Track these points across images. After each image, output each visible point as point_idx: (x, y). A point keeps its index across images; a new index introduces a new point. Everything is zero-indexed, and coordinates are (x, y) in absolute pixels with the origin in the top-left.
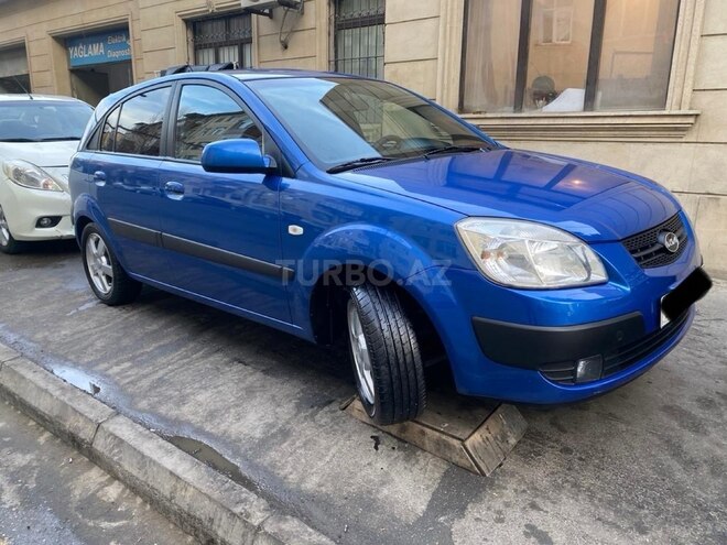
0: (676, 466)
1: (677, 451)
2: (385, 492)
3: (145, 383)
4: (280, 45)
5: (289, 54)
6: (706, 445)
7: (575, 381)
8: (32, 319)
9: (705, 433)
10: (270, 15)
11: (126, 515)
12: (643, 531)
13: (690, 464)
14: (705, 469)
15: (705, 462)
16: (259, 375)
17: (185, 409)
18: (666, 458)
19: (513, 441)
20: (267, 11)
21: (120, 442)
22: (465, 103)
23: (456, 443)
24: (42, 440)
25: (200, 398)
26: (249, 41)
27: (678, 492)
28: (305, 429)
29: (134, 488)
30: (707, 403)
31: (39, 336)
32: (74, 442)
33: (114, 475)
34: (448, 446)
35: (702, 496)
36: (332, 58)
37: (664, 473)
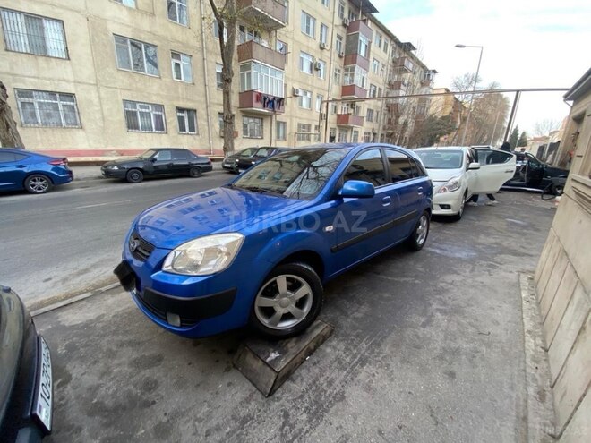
0: (126, 338)
1: (131, 343)
6: (124, 359)
9: (130, 365)
12: (114, 316)
13: (121, 345)
14: (114, 349)
15: (117, 351)
18: (132, 337)
27: (115, 333)
30: (150, 386)
35: (106, 339)
37: (126, 332)
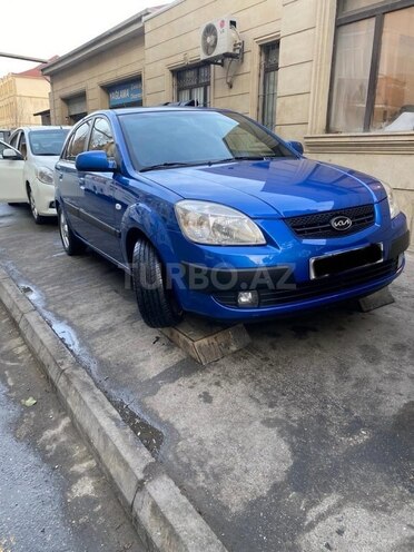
0: (333, 378)
1: (342, 370)
2: (141, 364)
3: (60, 297)
4: (227, 86)
5: (233, 92)
6: (369, 370)
7: (237, 305)
8: (27, 259)
9: (377, 363)
10: (222, 64)
11: (20, 361)
12: (272, 406)
13: (345, 378)
14: (352, 383)
15: (357, 379)
16: (121, 299)
17: (71, 312)
18: (330, 373)
19: (234, 348)
20: (220, 61)
21: (28, 324)
22: (332, 126)
23: (190, 342)
24: (4, 321)
25: (81, 307)
26: (209, 84)
27: (318, 391)
28: (125, 329)
29: (30, 350)
31: (24, 269)
32: (14, 324)
33: (25, 342)
34: (188, 345)
35: (333, 396)
36: (261, 93)
37: (319, 380)
